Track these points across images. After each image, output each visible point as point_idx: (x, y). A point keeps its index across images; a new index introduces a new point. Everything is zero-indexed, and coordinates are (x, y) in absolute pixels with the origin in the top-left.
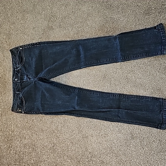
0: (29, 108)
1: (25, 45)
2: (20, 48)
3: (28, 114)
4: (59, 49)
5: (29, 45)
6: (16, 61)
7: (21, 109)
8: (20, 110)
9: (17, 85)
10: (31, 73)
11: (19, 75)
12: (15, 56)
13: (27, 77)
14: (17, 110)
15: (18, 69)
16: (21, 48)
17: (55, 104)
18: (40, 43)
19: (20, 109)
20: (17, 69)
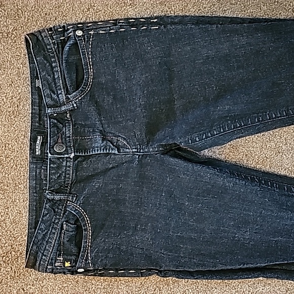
0: (111, 255)
1: (96, 22)
2: (75, 31)
3: (101, 275)
4: (242, 46)
5: (115, 24)
6: (54, 79)
7: (73, 258)
8: (67, 264)
9: (59, 167)
10: (124, 128)
11: (69, 131)
12: (45, 58)
13: (103, 140)
14: (52, 264)
15: (63, 108)
16: (79, 33)
17: (225, 240)
18: (163, 21)
19: (66, 260)
20: (58, 110)
